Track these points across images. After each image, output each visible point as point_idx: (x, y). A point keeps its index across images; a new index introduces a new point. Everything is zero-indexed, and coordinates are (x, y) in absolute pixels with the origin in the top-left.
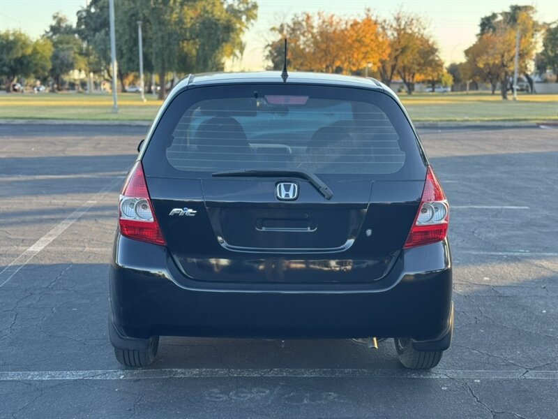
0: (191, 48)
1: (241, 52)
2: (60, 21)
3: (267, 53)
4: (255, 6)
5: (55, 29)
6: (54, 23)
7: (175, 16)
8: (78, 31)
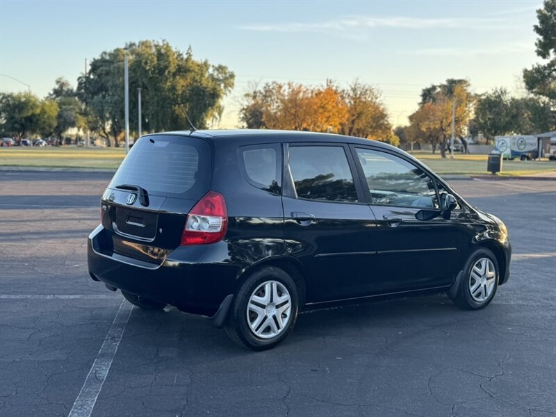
0: (182, 111)
1: (220, 114)
2: (62, 85)
3: (242, 115)
4: (232, 76)
5: (57, 92)
6: (57, 87)
7: (168, 84)
8: (78, 94)
